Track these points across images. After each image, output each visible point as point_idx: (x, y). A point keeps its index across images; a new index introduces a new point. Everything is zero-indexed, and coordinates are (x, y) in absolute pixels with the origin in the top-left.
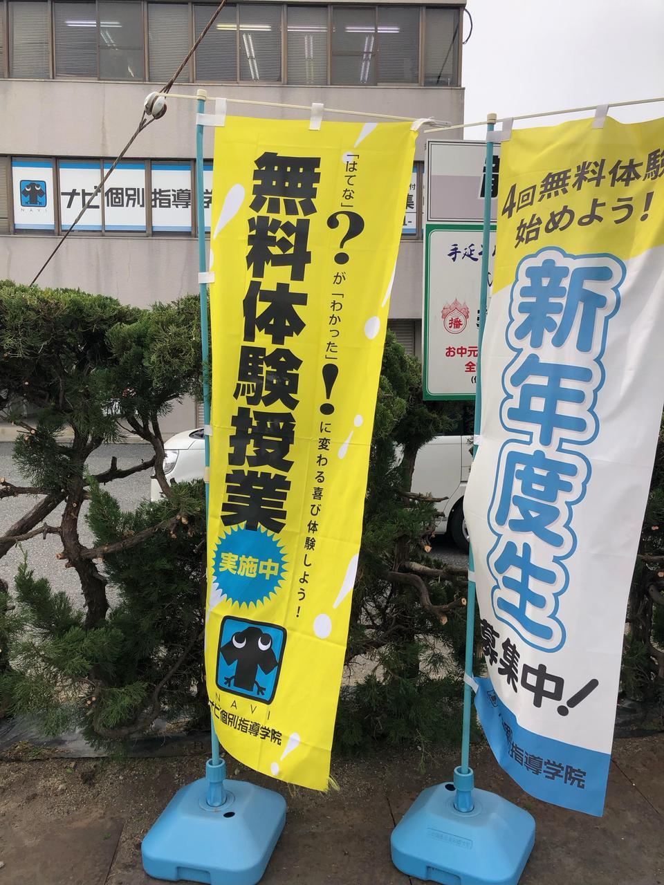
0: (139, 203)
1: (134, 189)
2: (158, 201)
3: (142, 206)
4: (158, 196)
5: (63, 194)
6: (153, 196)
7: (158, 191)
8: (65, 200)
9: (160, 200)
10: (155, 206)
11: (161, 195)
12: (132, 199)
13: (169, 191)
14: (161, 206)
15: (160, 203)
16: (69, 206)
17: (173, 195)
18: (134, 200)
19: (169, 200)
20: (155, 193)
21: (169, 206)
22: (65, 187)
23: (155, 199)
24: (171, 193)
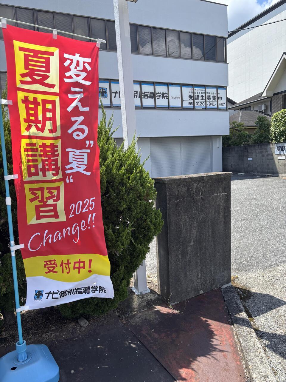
0: (138, 97)
1: (136, 92)
2: (144, 96)
3: (139, 98)
4: (144, 94)
5: (113, 93)
6: (142, 94)
7: (144, 92)
8: (113, 95)
9: (145, 96)
10: (143, 98)
11: (145, 94)
12: (136, 95)
13: (147, 93)
14: (145, 98)
15: (145, 97)
16: (115, 97)
17: (149, 94)
18: (137, 95)
19: (147, 96)
20: (143, 93)
21: (147, 98)
22: (113, 90)
23: (143, 96)
24: (148, 93)
